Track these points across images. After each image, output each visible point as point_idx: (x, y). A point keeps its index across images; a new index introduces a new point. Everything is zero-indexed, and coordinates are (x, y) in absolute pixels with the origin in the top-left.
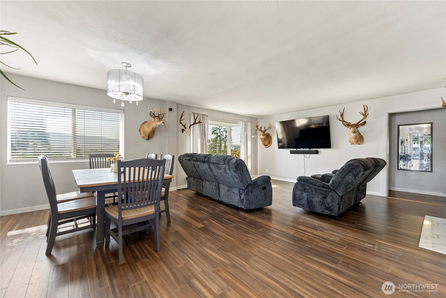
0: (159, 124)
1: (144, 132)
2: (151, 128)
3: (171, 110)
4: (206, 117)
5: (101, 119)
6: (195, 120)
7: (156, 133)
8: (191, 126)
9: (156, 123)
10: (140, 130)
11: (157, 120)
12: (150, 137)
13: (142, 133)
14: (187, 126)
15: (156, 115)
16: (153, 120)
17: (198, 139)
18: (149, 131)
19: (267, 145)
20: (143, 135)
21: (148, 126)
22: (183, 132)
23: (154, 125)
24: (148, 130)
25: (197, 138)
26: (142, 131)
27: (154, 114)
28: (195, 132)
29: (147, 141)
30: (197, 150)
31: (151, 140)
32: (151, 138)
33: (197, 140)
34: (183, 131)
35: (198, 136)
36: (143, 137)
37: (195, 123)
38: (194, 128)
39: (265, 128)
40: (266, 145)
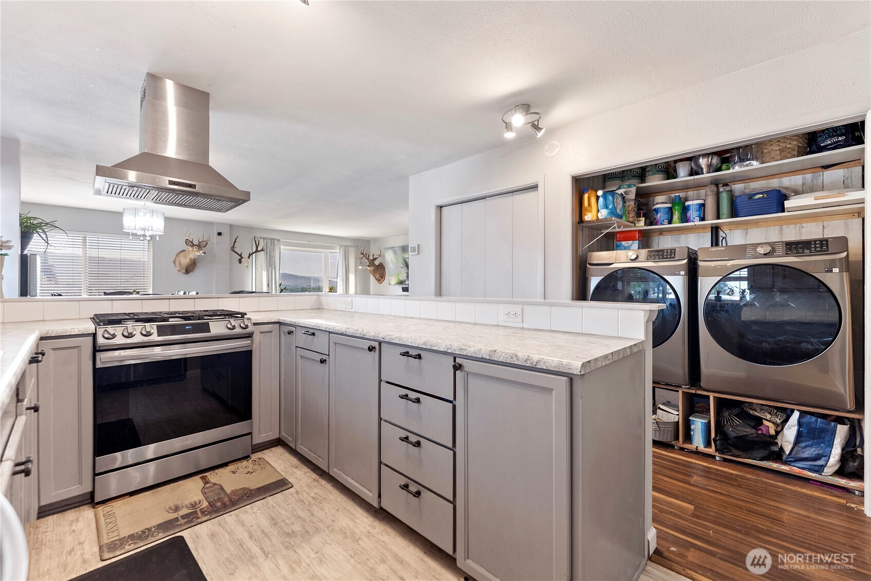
0: (198, 254)
1: (180, 264)
2: (188, 259)
3: (220, 234)
4: (276, 241)
5: (120, 248)
6: (257, 247)
7: (198, 265)
8: (250, 255)
9: (194, 253)
10: (174, 262)
11: (196, 249)
12: (189, 269)
13: (177, 265)
14: (245, 255)
15: (196, 242)
16: (191, 249)
17: (263, 272)
18: (187, 263)
19: (380, 280)
20: (178, 268)
21: (185, 257)
22: (240, 263)
23: (192, 256)
24: (185, 261)
25: (262, 270)
26: (177, 262)
27: (192, 242)
28: (259, 263)
29: (186, 275)
30: (262, 287)
31: (191, 274)
32: (191, 271)
33: (261, 274)
34: (240, 261)
35: (263, 268)
36: (179, 271)
37: (257, 251)
38: (258, 257)
39: (373, 256)
40: (378, 280)
